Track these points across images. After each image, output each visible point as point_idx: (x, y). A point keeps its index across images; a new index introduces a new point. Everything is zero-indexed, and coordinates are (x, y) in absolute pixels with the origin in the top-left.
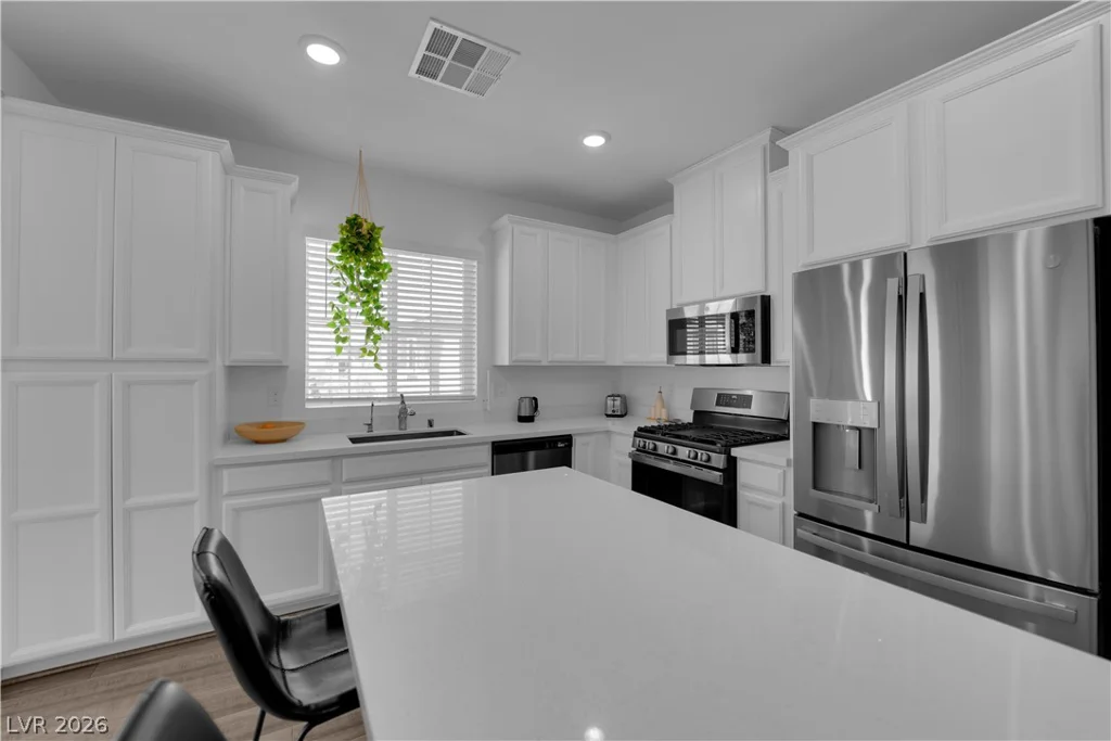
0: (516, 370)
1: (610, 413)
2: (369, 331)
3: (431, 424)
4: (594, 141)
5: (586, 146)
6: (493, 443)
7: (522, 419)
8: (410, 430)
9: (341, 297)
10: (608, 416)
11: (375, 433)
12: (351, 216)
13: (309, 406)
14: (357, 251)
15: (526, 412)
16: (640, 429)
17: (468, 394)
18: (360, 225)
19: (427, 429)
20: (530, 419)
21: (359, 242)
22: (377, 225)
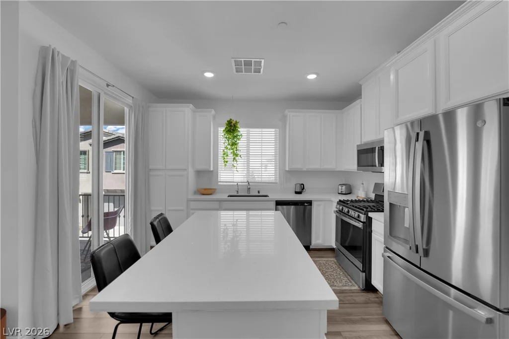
0: (292, 173)
1: (340, 192)
2: (234, 159)
3: (259, 192)
4: (312, 77)
5: (309, 79)
6: (276, 201)
7: (297, 193)
8: (251, 194)
9: (226, 148)
10: (339, 194)
11: (239, 194)
12: (229, 119)
13: (219, 183)
14: (230, 131)
15: (298, 190)
16: (340, 201)
17: (276, 181)
18: (232, 123)
19: (257, 194)
20: (300, 193)
21: (231, 128)
22: (238, 121)
